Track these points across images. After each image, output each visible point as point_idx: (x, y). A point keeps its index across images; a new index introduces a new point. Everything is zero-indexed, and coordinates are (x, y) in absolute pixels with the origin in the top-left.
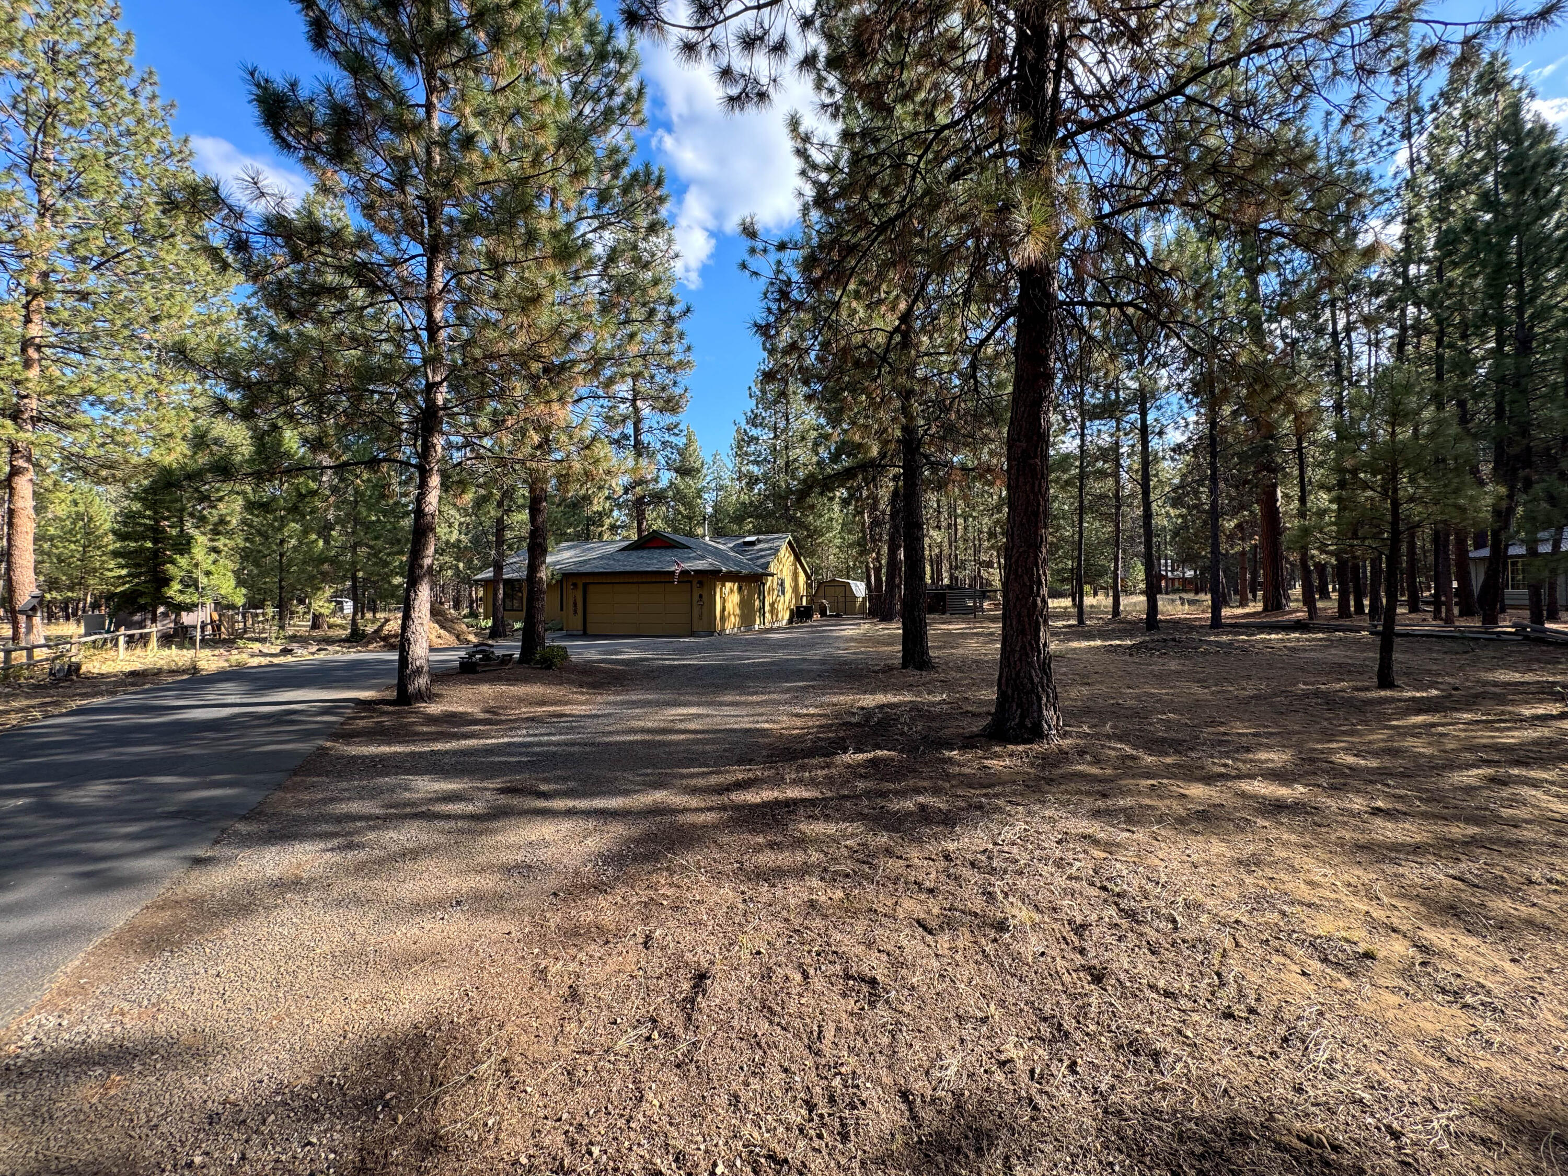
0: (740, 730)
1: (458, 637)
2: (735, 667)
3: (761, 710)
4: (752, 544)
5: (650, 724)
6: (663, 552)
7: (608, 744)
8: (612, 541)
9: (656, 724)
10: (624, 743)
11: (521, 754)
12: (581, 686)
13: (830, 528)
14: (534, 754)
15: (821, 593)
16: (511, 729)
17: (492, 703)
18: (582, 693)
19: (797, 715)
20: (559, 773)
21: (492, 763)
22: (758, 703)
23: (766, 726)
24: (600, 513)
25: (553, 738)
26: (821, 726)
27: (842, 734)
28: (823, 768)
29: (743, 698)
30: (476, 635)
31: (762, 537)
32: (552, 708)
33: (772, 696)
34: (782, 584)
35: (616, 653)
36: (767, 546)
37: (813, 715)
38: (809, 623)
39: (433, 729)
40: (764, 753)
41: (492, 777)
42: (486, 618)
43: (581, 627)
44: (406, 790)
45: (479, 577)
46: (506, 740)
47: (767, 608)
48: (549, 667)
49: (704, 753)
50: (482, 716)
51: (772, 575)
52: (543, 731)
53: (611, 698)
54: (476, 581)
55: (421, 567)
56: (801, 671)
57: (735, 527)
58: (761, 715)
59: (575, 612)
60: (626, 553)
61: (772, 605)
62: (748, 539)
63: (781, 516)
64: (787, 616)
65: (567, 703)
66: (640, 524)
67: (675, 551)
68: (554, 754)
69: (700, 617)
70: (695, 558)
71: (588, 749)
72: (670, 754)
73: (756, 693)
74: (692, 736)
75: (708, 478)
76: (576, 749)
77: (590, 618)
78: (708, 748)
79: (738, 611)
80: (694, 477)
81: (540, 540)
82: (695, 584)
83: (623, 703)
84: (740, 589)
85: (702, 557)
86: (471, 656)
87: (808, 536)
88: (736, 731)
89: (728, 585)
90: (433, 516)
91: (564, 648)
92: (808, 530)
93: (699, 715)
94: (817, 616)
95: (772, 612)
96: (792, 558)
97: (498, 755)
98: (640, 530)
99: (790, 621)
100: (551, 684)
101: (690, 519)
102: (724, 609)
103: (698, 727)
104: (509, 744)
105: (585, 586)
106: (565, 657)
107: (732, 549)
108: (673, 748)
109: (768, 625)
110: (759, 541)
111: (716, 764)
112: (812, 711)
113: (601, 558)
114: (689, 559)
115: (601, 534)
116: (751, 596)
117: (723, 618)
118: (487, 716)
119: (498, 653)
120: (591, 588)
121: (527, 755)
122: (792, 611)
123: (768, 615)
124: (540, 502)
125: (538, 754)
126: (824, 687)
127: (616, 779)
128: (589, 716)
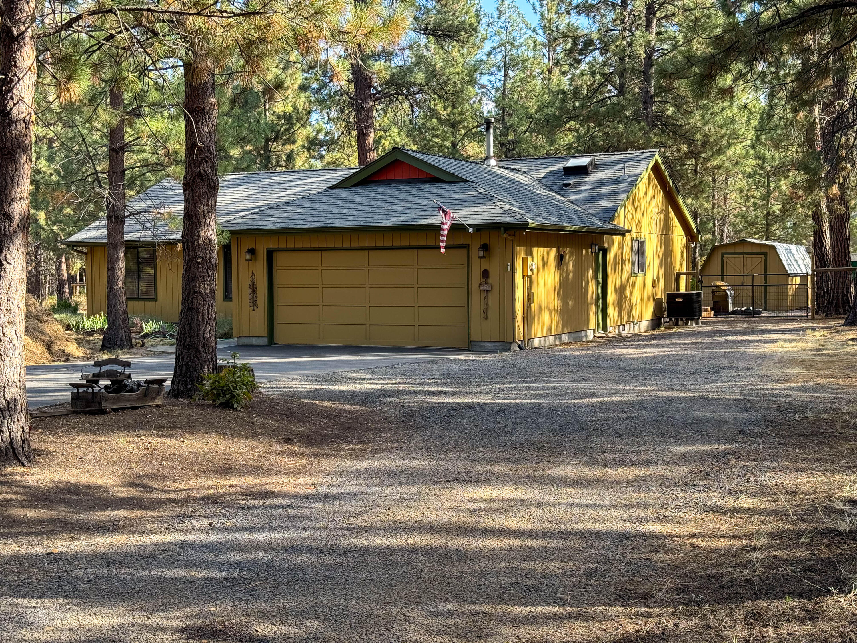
0: (609, 534)
1: (49, 347)
2: (568, 410)
3: (640, 497)
4: (582, 171)
5: (432, 517)
6: (414, 189)
7: (363, 551)
8: (312, 171)
9: (443, 517)
10: (392, 550)
11: (208, 565)
12: (288, 440)
13: (735, 137)
14: (231, 565)
15: (715, 268)
16: (181, 518)
17: (137, 468)
18: (293, 454)
19: (717, 510)
20: (286, 603)
21: (159, 579)
22: (629, 483)
23: (658, 528)
24: (288, 118)
25: (262, 537)
26: (773, 535)
27: (824, 553)
28: (801, 620)
29: (598, 472)
30: (80, 343)
31: (600, 158)
32: (247, 481)
33: (652, 470)
34: (641, 252)
35: (338, 381)
36: (611, 175)
37: (751, 512)
38: (693, 327)
39: (42, 513)
40: (670, 583)
41: (164, 607)
42: (92, 312)
43: (263, 330)
44: (21, 624)
45: (79, 237)
46: (176, 537)
47: (611, 297)
48: (227, 405)
49: (547, 576)
50: (124, 492)
51: (622, 233)
52: (239, 521)
53: (347, 464)
54: (73, 246)
55: (8, 217)
56: (701, 421)
57: (541, 140)
58: (645, 506)
59: (254, 303)
60: (344, 193)
61: (621, 291)
62: (573, 162)
63: (636, 117)
64: (648, 313)
65: (269, 471)
66: (362, 137)
67: (436, 188)
68: (268, 567)
69: (486, 315)
70: (474, 201)
71: (328, 560)
72: (482, 574)
73: (619, 463)
74: (516, 542)
75: (489, 45)
76: (306, 558)
77: (280, 314)
78: (553, 566)
79: (556, 303)
80: (463, 43)
81: (205, 168)
82: (476, 252)
83: (371, 473)
84: (560, 259)
85: (488, 199)
86: (92, 382)
87: (692, 154)
88: (598, 535)
89: (538, 252)
90: (26, 123)
91: (249, 370)
92: (690, 142)
93: (522, 503)
94: (707, 313)
95: (619, 304)
96: (660, 198)
97: (167, 565)
98: (362, 150)
99: (656, 323)
100: (235, 434)
101: (454, 125)
102: (529, 299)
103: (525, 525)
104: (184, 546)
105: (270, 254)
106: (252, 386)
107: (542, 182)
108: (485, 565)
109: (613, 330)
110: (595, 166)
111: (575, 601)
112: (745, 502)
113: (300, 202)
114: (463, 202)
115: (290, 157)
116: (580, 272)
117: (528, 317)
118: (133, 492)
119: (139, 377)
120: (280, 259)
121: (220, 565)
122: (658, 304)
123: (612, 312)
124: (204, 97)
125: (239, 565)
126: (758, 456)
127: (393, 619)
128: (317, 497)
